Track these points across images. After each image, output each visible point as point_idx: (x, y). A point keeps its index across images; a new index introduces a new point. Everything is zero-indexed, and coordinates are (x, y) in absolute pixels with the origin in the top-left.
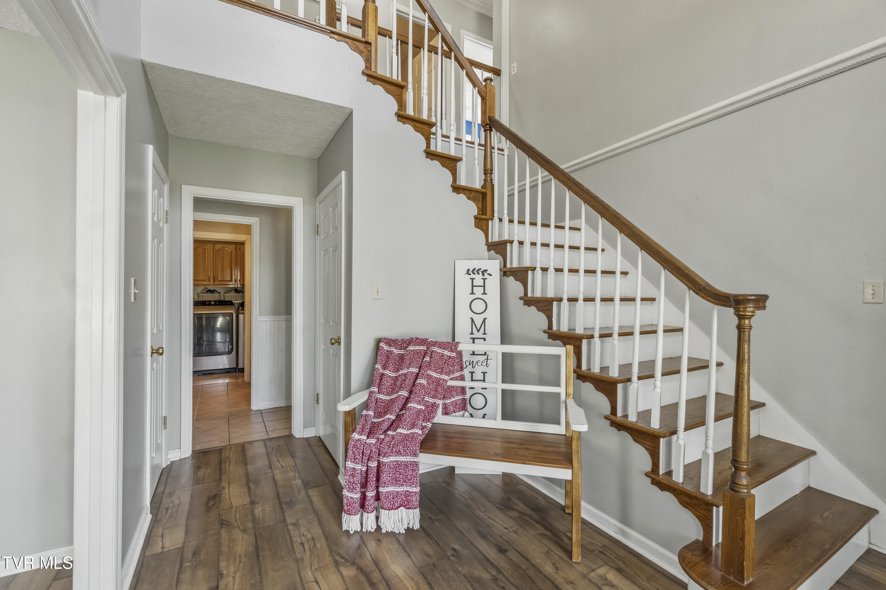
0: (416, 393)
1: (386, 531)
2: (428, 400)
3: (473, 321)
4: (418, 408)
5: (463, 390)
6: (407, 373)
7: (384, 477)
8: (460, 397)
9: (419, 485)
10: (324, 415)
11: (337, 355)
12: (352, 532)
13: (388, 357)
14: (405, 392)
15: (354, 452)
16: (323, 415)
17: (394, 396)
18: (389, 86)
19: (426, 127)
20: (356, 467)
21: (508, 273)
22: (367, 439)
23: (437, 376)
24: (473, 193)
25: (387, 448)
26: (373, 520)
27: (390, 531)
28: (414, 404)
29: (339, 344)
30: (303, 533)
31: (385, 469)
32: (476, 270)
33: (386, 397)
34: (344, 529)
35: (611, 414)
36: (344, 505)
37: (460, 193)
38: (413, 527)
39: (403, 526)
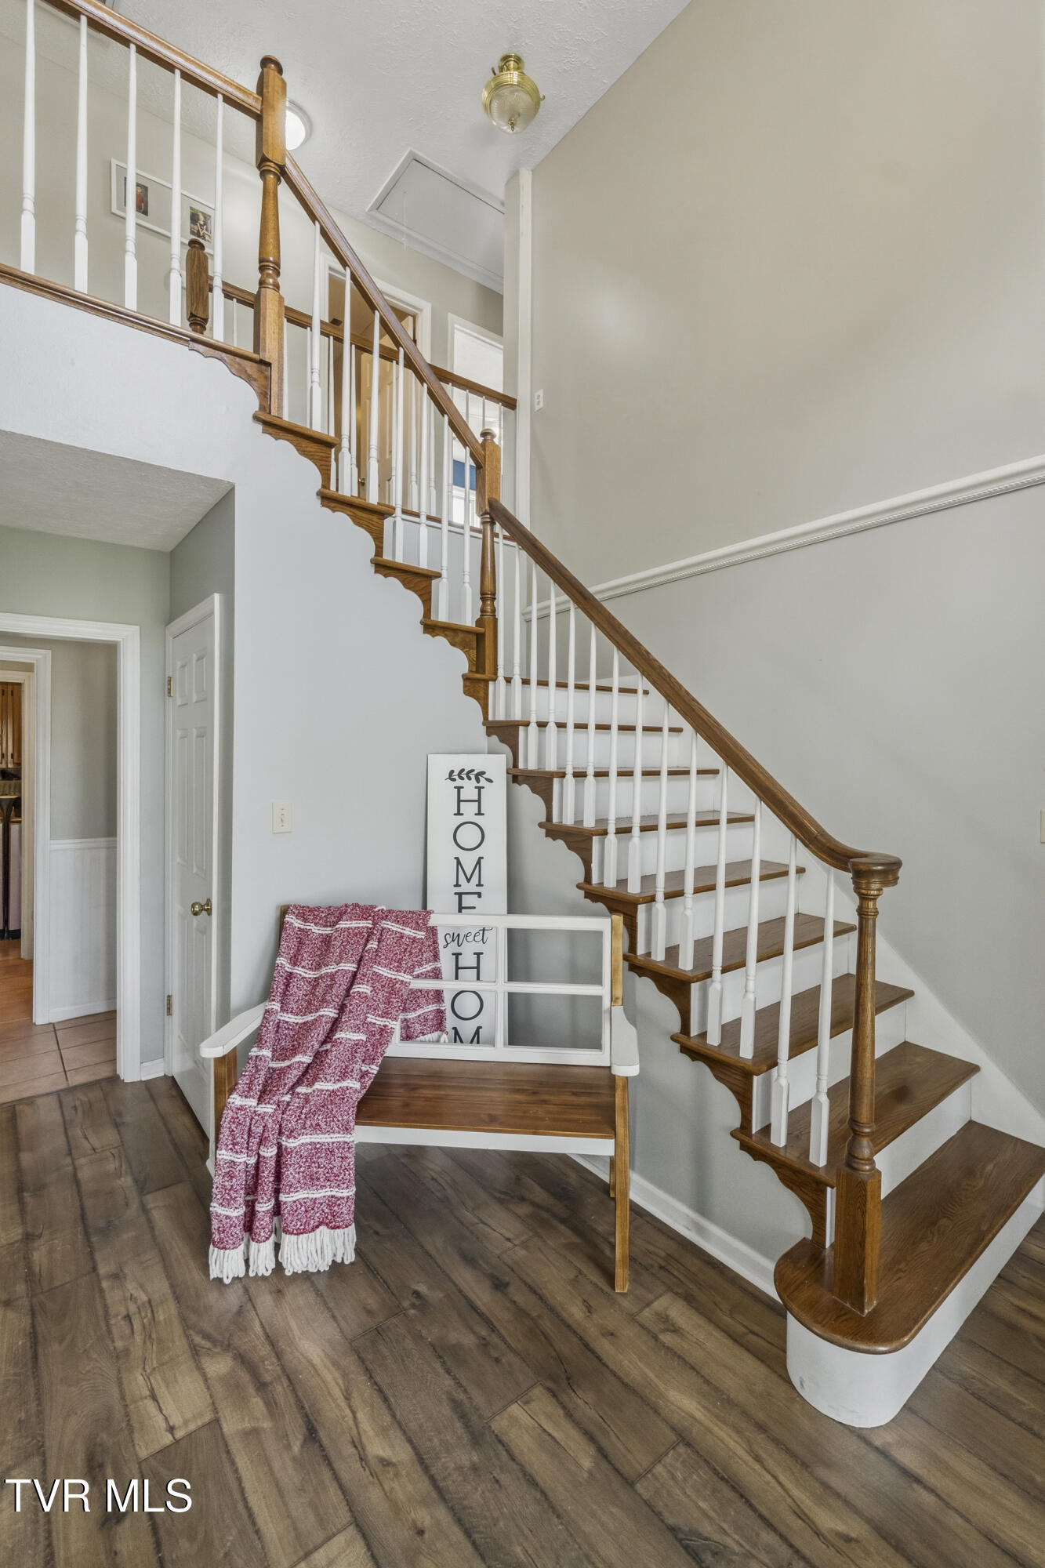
0: (351, 1012)
1: (294, 1272)
2: (374, 1021)
3: (459, 863)
4: (355, 1038)
5: (438, 995)
6: (336, 972)
7: (290, 1174)
8: (432, 1007)
9: (354, 1183)
10: (182, 1037)
11: (205, 931)
12: (227, 1281)
13: (300, 943)
14: (331, 1010)
15: (233, 1131)
16: (179, 1037)
17: (310, 1018)
18: (305, 443)
19: (375, 518)
20: (235, 1160)
21: (520, 778)
22: (258, 1104)
23: (390, 976)
24: (461, 635)
25: (295, 1120)
26: (268, 1255)
27: (300, 1272)
28: (347, 1033)
29: (209, 912)
30: (131, 1295)
31: (290, 1160)
32: (465, 772)
33: (296, 1017)
34: (212, 1277)
35: (681, 1033)
36: (214, 1231)
37: (437, 635)
38: (343, 1259)
39: (324, 1261)
